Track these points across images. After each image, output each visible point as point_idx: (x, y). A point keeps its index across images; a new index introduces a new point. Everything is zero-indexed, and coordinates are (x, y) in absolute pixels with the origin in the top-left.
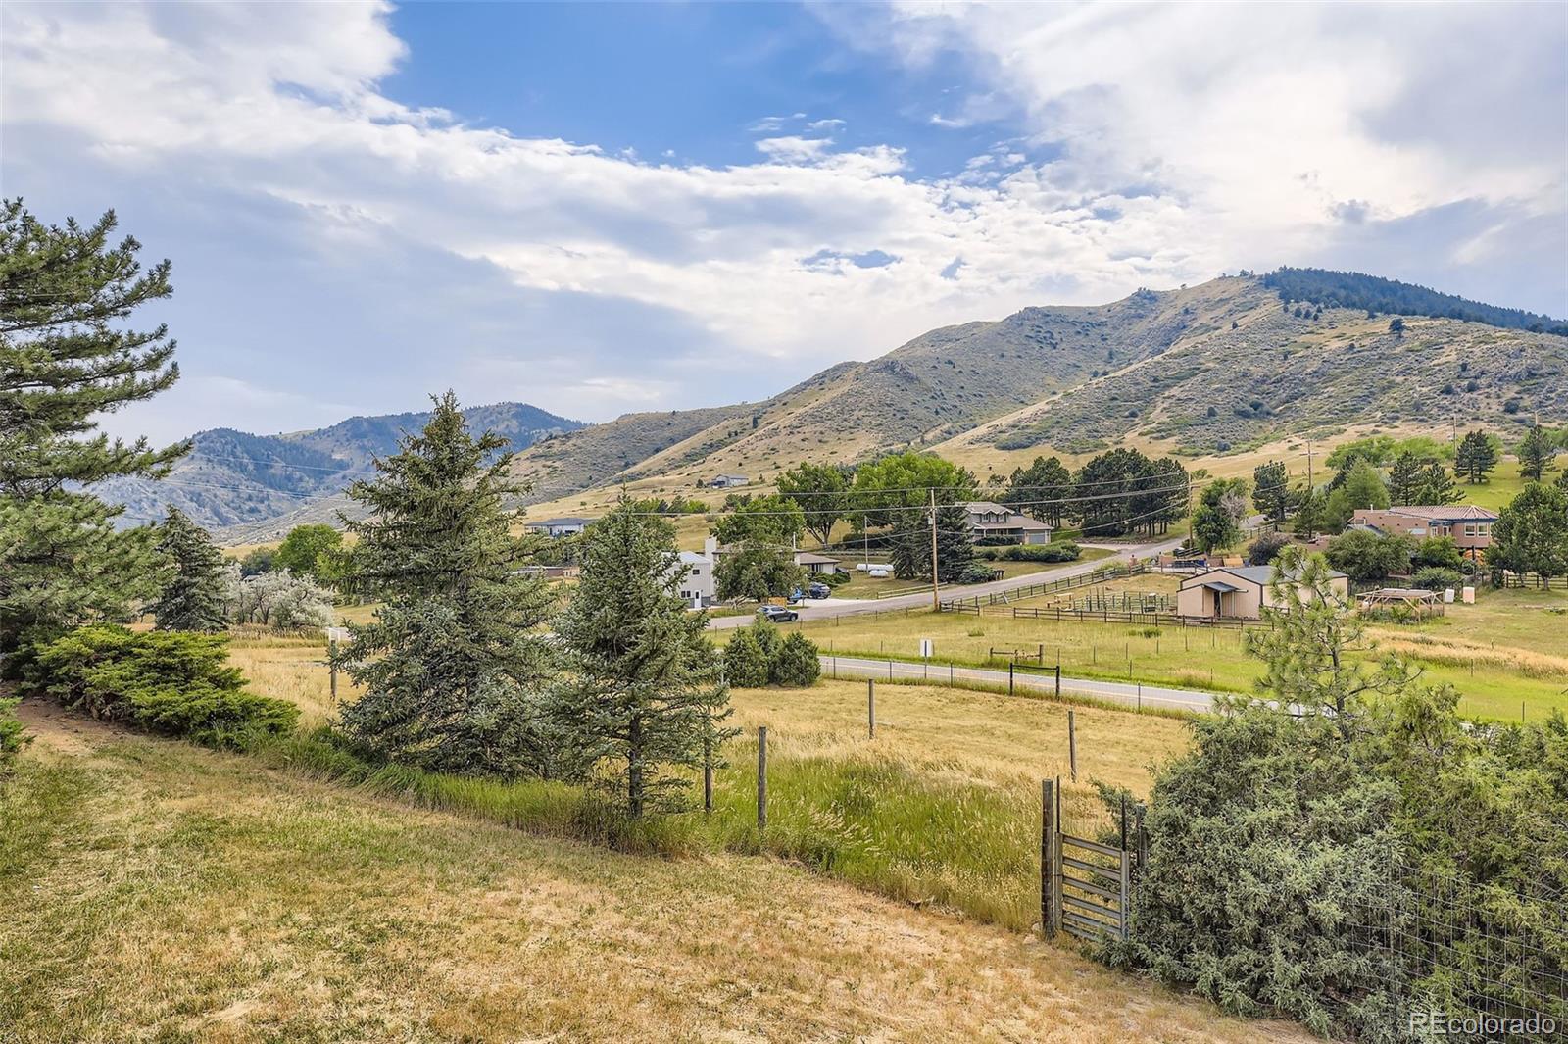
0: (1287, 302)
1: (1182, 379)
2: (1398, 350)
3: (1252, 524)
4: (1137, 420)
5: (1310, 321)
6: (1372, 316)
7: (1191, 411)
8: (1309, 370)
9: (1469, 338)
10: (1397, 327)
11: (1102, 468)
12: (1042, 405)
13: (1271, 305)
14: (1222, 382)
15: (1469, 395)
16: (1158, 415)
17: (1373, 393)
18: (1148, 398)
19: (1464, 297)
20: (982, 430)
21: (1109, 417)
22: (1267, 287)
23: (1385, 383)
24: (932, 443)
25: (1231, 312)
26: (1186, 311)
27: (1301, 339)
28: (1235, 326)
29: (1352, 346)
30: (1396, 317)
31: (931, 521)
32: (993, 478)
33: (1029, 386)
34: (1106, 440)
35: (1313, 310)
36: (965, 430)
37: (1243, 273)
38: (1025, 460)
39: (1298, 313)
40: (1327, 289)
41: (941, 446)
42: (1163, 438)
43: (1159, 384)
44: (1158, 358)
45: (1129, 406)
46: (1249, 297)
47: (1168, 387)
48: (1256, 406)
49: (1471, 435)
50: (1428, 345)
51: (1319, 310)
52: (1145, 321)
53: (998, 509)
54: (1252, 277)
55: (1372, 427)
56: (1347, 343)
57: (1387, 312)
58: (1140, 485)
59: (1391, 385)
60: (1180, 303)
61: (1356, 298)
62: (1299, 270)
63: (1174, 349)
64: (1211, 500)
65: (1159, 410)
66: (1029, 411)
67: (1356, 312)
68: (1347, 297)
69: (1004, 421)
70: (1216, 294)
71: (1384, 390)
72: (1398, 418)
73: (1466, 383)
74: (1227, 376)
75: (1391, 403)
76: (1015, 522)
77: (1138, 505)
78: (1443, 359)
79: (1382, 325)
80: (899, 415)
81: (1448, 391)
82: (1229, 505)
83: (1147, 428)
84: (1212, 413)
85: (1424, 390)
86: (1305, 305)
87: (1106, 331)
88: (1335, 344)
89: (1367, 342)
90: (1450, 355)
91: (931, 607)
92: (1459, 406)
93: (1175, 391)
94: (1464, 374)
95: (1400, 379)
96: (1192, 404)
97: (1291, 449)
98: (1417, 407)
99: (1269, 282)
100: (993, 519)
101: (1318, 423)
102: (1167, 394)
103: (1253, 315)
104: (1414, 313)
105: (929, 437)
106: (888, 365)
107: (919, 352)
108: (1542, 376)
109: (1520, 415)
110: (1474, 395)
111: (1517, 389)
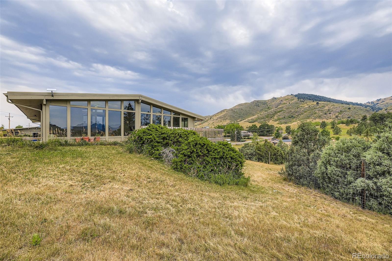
0: (299, 99)
1: (280, 112)
2: (317, 107)
3: (284, 134)
4: (272, 118)
5: (302, 102)
6: (313, 101)
7: (281, 117)
8: (302, 110)
9: (330, 105)
10: (318, 103)
11: (262, 126)
12: (256, 116)
13: (296, 99)
14: (287, 112)
15: (329, 115)
16: (275, 118)
17: (313, 114)
18: (274, 115)
19: (331, 98)
20: (246, 120)
21: (267, 118)
22: (295, 97)
23: (315, 113)
24: (238, 122)
25: (289, 101)
26: (281, 101)
27: (301, 105)
28: (289, 103)
29: (309, 107)
30: (318, 102)
31: (236, 133)
32: (247, 127)
33: (254, 113)
34: (266, 122)
35: (303, 101)
36: (244, 120)
37: (291, 94)
38: (251, 125)
39: (300, 101)
40: (306, 97)
41: (240, 122)
42: (276, 121)
43: (276, 112)
44: (276, 108)
45: (270, 116)
46: (292, 98)
47: (278, 113)
48: (292, 116)
50: (323, 106)
51: (304, 101)
52: (274, 102)
53: (246, 132)
54: (293, 95)
55: (312, 120)
56: (309, 106)
57: (316, 101)
58: (268, 129)
59: (316, 113)
60: (280, 99)
61: (311, 98)
62: (301, 94)
63: (279, 107)
64: (277, 131)
65: (276, 117)
66: (254, 117)
67: (311, 101)
68: (309, 98)
69: (250, 118)
70: (287, 98)
71: (315, 114)
72: (316, 118)
73: (329, 113)
75: (316, 116)
76: (249, 134)
77: (268, 132)
78: (325, 109)
79: (315, 103)
80: (233, 117)
81: (326, 114)
82: (280, 132)
83: (273, 120)
84: (284, 117)
85: (321, 114)
86: (302, 100)
87: (267, 104)
88: (307, 106)
89: (312, 106)
90: (327, 108)
92: (328, 116)
93: (278, 114)
94: (329, 111)
95: (318, 112)
96: (281, 116)
97: (297, 123)
98: (320, 116)
99: (296, 96)
101: (303, 119)
102: (277, 114)
103: (293, 101)
104: (321, 101)
105: (238, 121)
106: (232, 110)
107: (237, 107)
108: (343, 111)
109: (339, 118)
110: (330, 115)
111: (338, 113)
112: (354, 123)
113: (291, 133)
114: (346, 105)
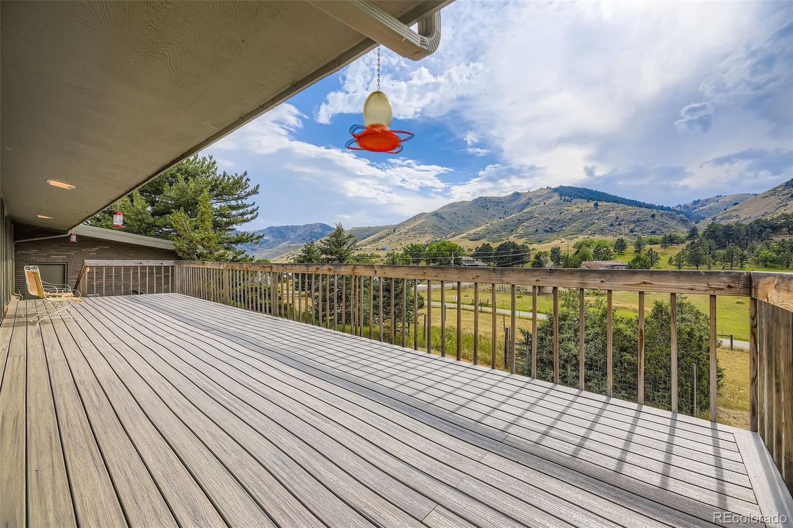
0: (562, 197)
1: (527, 220)
2: (596, 212)
3: (550, 265)
4: (513, 232)
5: (568, 203)
6: (588, 201)
7: (530, 230)
8: (568, 218)
9: (619, 209)
10: (596, 205)
11: (503, 247)
12: (483, 227)
13: (556, 197)
14: (541, 221)
15: (618, 227)
16: (520, 231)
17: (588, 226)
18: (517, 226)
19: (618, 196)
20: (464, 235)
21: (504, 231)
22: (555, 192)
23: (592, 222)
24: (449, 238)
25: (543, 199)
26: (529, 199)
27: (565, 208)
28: (545, 204)
29: (582, 211)
30: (596, 202)
31: (452, 262)
32: (469, 249)
33: (479, 221)
34: (503, 238)
35: (570, 199)
36: (459, 234)
37: (548, 187)
38: (479, 244)
39: (565, 200)
40: (574, 193)
41: (452, 239)
42: (521, 238)
43: (520, 222)
44: (520, 213)
45: (511, 228)
46: (549, 195)
47: (523, 222)
48: (551, 229)
49: (619, 239)
50: (606, 211)
51: (571, 199)
52: (516, 202)
53: (471, 259)
54: (550, 189)
55: (587, 236)
56: (580, 210)
57: (593, 200)
58: (515, 252)
59: (594, 223)
60: (527, 196)
61: (583, 196)
62: (565, 187)
63: (525, 211)
64: (537, 257)
65: (520, 229)
66: (479, 229)
67: (583, 200)
68: (581, 195)
69: (472, 232)
70: (539, 194)
71: (591, 225)
72: (596, 233)
73: (618, 223)
74: (542, 219)
75: (594, 228)
76: (476, 263)
77: (514, 259)
78: (611, 215)
79: (591, 204)
80: (439, 229)
81: (612, 225)
82: (543, 259)
83: (516, 235)
84: (537, 230)
85: (604, 225)
86: (567, 197)
87: (504, 204)
88: (577, 210)
89: (586, 209)
90: (613, 214)
91: (452, 288)
92: (615, 230)
93: (525, 224)
94: (617, 220)
95: (597, 221)
96: (530, 228)
97: (562, 242)
98: (602, 230)
99: (556, 190)
100: (470, 262)
101: (570, 235)
102: (523, 224)
103: (550, 200)
104: (602, 201)
105: (448, 236)
106: (436, 214)
107: (445, 210)
108: (642, 221)
109: (635, 233)
110: (620, 227)
111: (634, 225)
112: (675, 243)
113: (561, 263)
114: (647, 209)
